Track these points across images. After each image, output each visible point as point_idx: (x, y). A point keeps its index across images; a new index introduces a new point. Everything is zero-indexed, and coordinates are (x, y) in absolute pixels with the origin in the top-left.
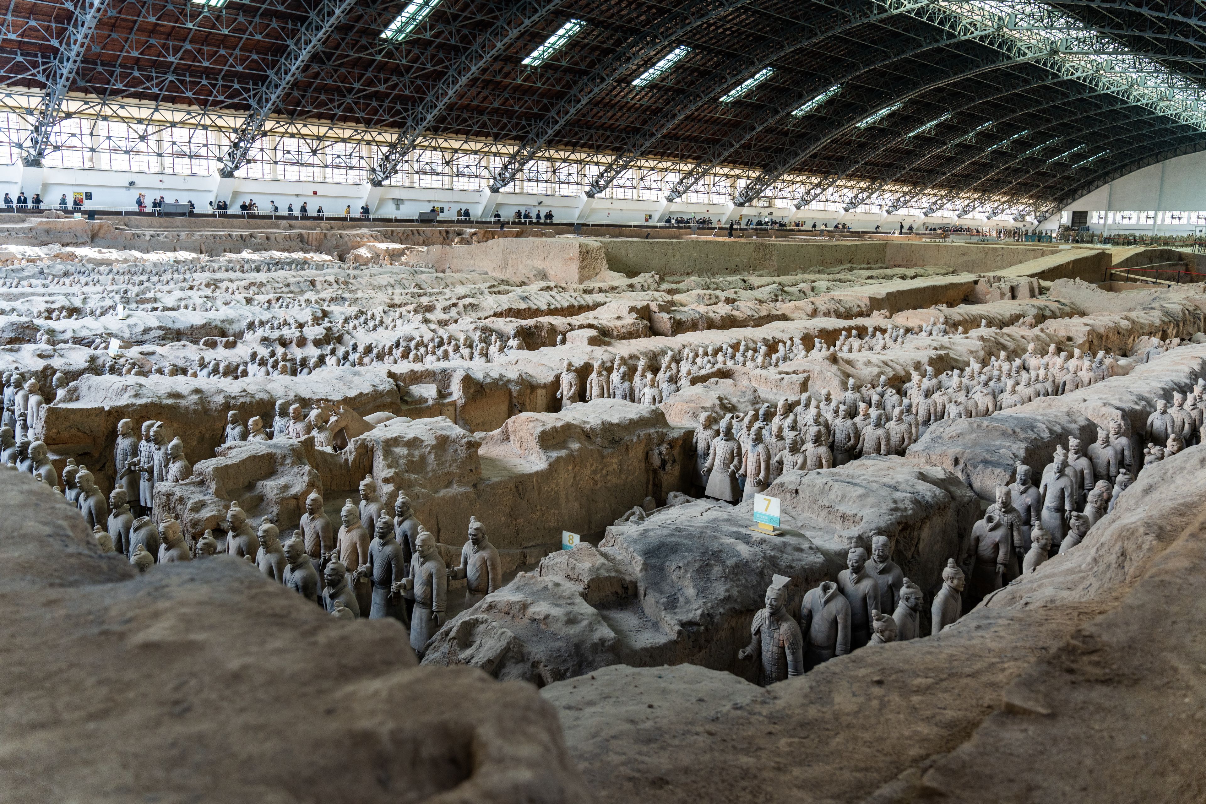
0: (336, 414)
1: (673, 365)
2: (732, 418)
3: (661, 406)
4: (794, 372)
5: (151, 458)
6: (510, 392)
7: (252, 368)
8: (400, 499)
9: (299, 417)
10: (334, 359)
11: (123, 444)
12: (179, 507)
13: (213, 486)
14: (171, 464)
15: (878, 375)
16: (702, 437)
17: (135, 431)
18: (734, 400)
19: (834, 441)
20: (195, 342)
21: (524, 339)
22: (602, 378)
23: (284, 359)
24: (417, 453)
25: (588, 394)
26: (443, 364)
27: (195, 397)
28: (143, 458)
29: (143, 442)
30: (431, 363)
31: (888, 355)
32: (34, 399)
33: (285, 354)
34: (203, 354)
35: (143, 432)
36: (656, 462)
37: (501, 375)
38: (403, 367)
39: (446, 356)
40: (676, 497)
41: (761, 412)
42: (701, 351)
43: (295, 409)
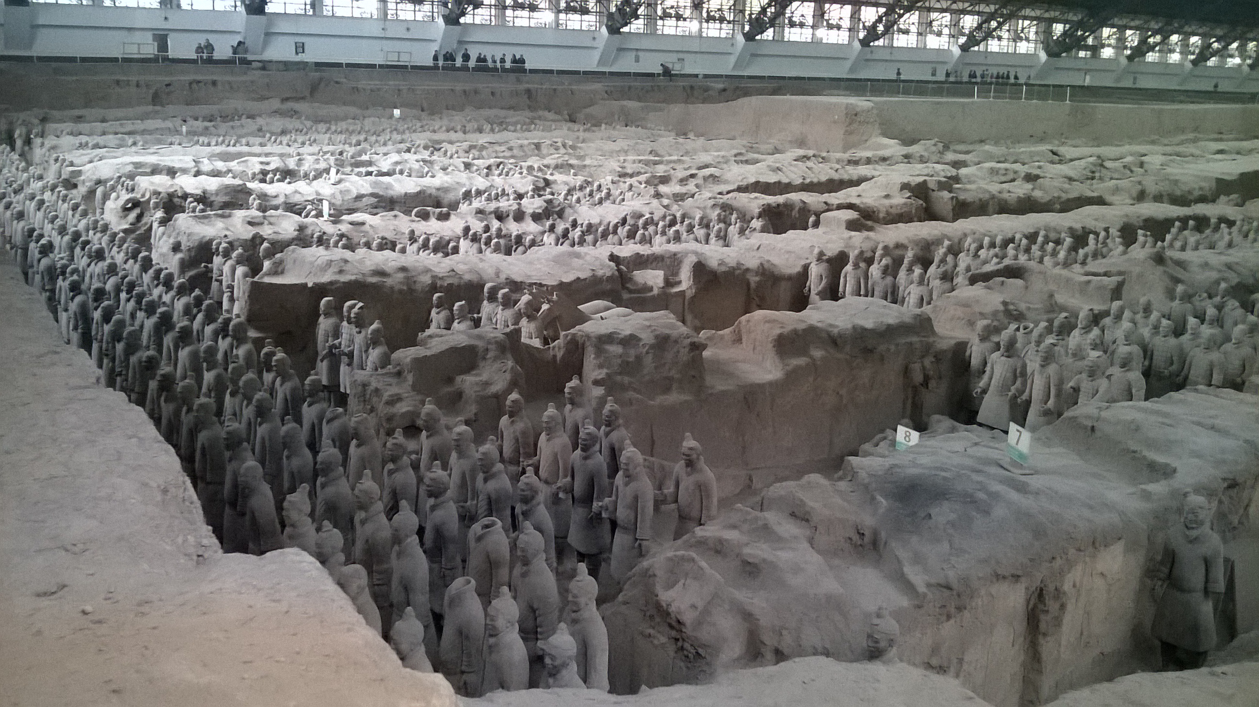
0: (549, 301)
1: (950, 258)
2: (1018, 329)
3: (927, 309)
4: (1106, 274)
5: (351, 341)
6: (748, 284)
7: (464, 245)
8: (608, 407)
9: (508, 303)
10: (553, 236)
11: (324, 324)
12: (375, 399)
13: (410, 378)
14: (371, 350)
15: (1217, 282)
16: (976, 352)
17: (336, 310)
18: (1023, 306)
19: (1150, 366)
20: (408, 213)
21: (770, 220)
22: (859, 271)
23: (499, 236)
24: (632, 352)
25: (841, 289)
26: (673, 247)
27: (401, 275)
28: (344, 340)
29: (345, 323)
30: (660, 246)
31: (1234, 256)
32: (240, 270)
33: (499, 230)
34: (414, 226)
35: (345, 314)
36: (918, 378)
37: (739, 264)
38: (628, 250)
39: (677, 238)
40: (939, 421)
41: (1056, 323)
42: (986, 240)
43: (504, 295)
